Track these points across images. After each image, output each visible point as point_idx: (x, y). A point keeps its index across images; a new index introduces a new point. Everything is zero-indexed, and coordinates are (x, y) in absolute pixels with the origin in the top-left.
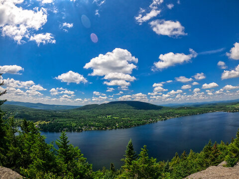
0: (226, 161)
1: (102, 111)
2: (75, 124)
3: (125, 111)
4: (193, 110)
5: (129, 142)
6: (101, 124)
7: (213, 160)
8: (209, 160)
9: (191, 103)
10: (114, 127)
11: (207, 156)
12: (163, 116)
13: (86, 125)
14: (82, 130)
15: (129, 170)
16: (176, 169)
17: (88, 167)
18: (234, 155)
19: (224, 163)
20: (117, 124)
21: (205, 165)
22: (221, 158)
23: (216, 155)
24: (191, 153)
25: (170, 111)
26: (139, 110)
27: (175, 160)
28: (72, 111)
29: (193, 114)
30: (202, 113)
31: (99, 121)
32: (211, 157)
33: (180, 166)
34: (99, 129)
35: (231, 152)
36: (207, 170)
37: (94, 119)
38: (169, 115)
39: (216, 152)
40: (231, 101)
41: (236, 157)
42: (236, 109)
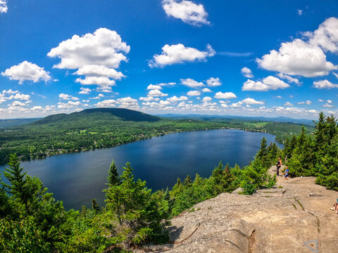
0: (242, 187)
1: (73, 124)
2: (34, 148)
3: (105, 123)
4: (200, 124)
5: (111, 165)
6: (73, 143)
7: (225, 187)
8: (220, 187)
9: (198, 115)
10: (91, 147)
11: (218, 182)
12: (159, 129)
13: (50, 147)
14: (45, 155)
15: (111, 199)
16: (180, 199)
17: (58, 206)
18: (252, 181)
19: (239, 190)
20: (96, 143)
21: (215, 193)
22: (236, 184)
23: (228, 180)
24: (197, 177)
25: (169, 123)
26: (126, 122)
27: (177, 188)
28: (28, 127)
29: (200, 129)
30: (211, 128)
31: (68, 140)
32: (223, 182)
33: (185, 195)
34: (69, 151)
35: (248, 177)
36: (217, 197)
37: (62, 137)
38: (167, 128)
39: (229, 177)
40: (251, 118)
41: (254, 183)
42: (256, 129)
